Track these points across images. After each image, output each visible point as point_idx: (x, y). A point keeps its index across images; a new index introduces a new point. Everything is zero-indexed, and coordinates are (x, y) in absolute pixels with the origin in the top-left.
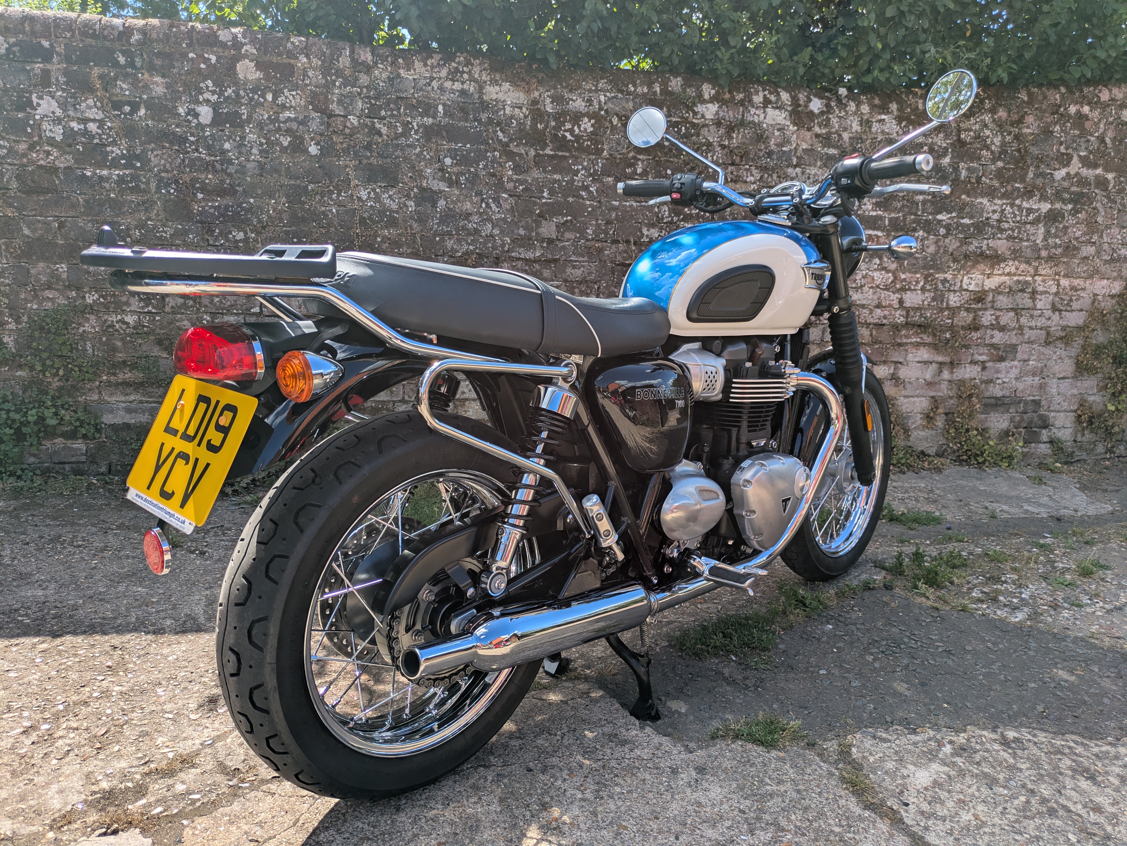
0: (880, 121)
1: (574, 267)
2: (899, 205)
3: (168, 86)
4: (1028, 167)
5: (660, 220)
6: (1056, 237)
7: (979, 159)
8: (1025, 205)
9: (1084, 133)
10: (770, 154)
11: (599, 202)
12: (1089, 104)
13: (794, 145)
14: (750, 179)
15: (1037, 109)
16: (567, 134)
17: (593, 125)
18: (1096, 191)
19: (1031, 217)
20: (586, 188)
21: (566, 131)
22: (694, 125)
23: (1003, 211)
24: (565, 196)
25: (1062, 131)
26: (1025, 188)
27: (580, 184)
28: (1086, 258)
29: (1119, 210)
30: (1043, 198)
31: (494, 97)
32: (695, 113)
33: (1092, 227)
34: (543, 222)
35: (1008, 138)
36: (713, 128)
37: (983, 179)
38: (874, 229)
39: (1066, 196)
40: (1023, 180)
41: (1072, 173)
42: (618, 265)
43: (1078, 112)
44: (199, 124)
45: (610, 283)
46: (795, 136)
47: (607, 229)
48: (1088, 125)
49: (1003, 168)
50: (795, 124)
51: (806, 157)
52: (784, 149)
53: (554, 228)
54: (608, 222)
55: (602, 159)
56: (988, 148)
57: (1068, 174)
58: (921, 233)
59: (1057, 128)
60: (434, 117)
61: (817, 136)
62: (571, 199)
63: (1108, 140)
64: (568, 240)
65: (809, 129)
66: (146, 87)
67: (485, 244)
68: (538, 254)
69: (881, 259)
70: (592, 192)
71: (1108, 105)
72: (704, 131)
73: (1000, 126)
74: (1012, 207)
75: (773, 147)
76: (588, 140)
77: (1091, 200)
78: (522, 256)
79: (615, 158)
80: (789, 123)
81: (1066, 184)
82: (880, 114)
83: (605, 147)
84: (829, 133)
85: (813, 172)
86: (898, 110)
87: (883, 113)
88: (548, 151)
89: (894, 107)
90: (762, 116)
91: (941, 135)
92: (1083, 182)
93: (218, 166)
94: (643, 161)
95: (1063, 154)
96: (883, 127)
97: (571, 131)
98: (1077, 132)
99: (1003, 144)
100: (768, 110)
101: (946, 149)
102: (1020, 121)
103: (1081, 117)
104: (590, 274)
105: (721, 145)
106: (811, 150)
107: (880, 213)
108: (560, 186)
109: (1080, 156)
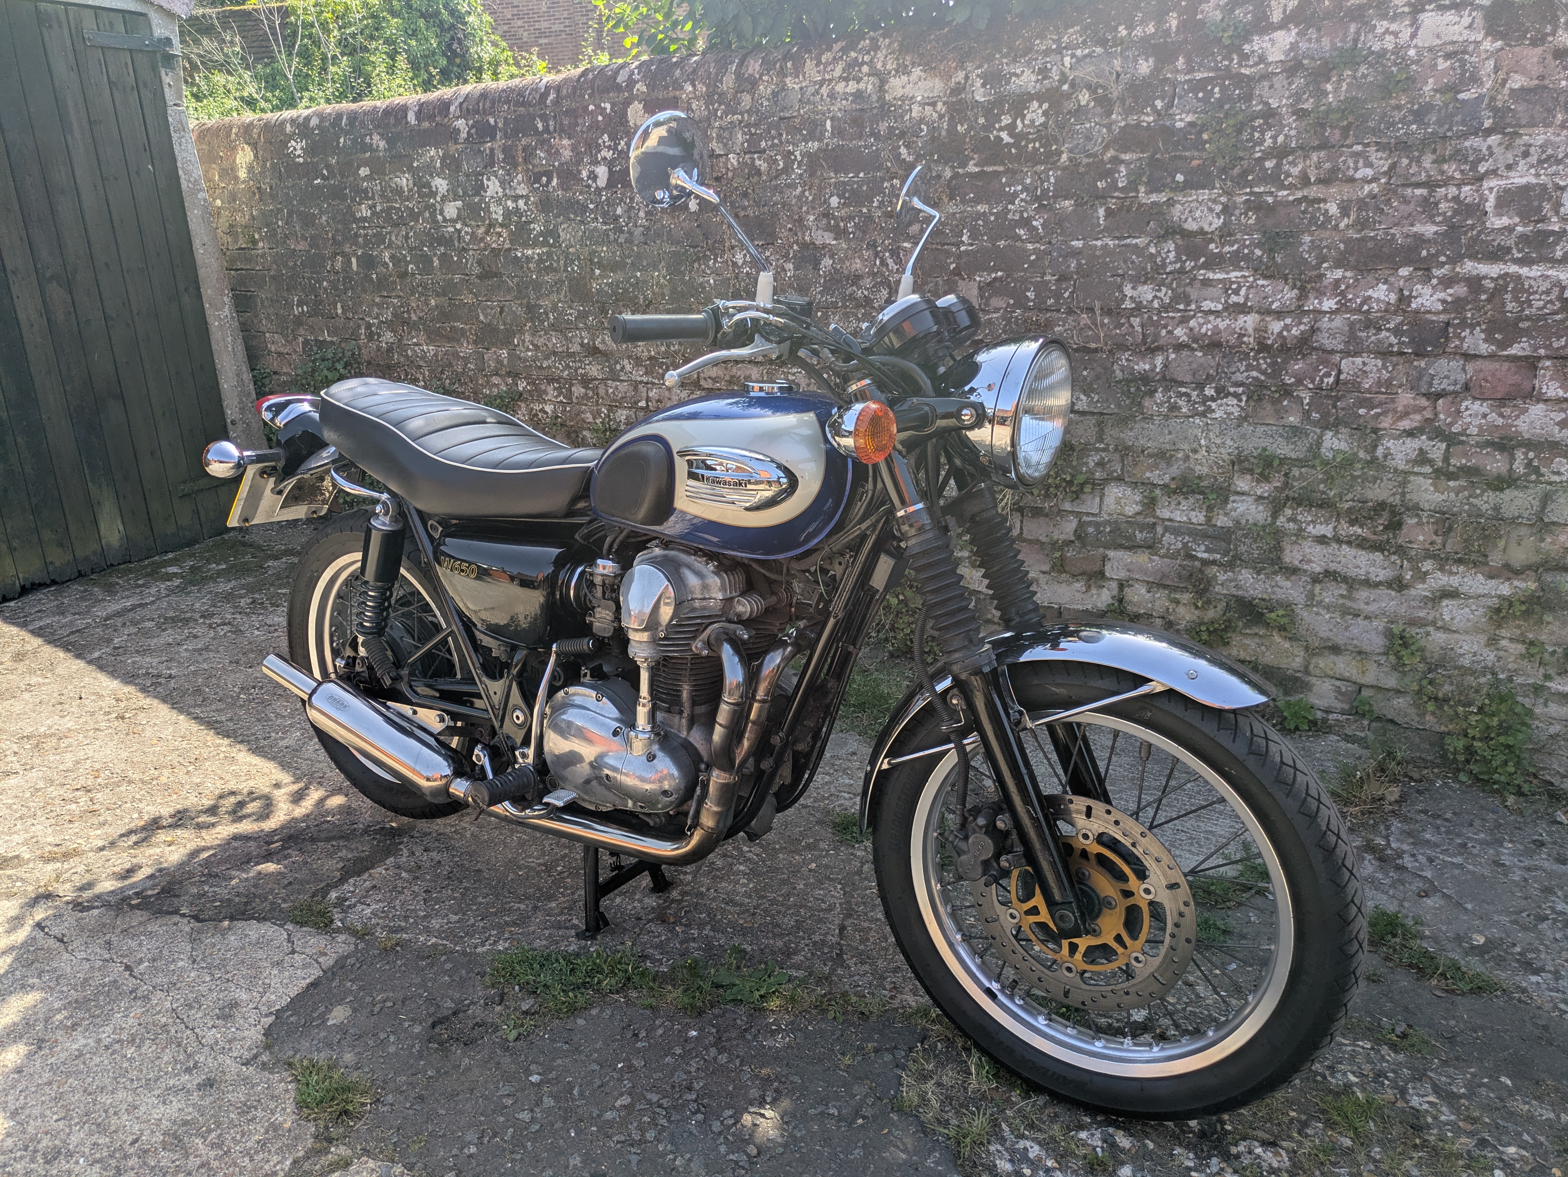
3: (574, 148)
10: (1420, 113)
11: (1048, 243)
13: (1489, 85)
14: (1364, 173)
16: (1004, 135)
20: (1026, 223)
21: (1001, 129)
24: (993, 240)
27: (1018, 217)
31: (899, 93)
32: (1244, 57)
34: (960, 282)
36: (1281, 80)
42: (1077, 351)
44: (597, 188)
46: (1491, 63)
47: (1059, 289)
50: (1499, 36)
51: (1522, 107)
53: (975, 292)
54: (1063, 278)
55: (1057, 169)
60: (820, 140)
64: (997, 310)
65: (1538, 41)
66: (557, 152)
70: (1036, 229)
72: (1262, 89)
75: (1431, 97)
76: (1034, 141)
79: (1080, 165)
80: (1479, 36)
83: (1065, 147)
85: (1540, 140)
88: (972, 168)
90: (1406, 33)
93: (612, 237)
94: (1130, 164)
97: (1011, 128)
105: (1297, 112)
106: (1540, 88)
108: (986, 222)
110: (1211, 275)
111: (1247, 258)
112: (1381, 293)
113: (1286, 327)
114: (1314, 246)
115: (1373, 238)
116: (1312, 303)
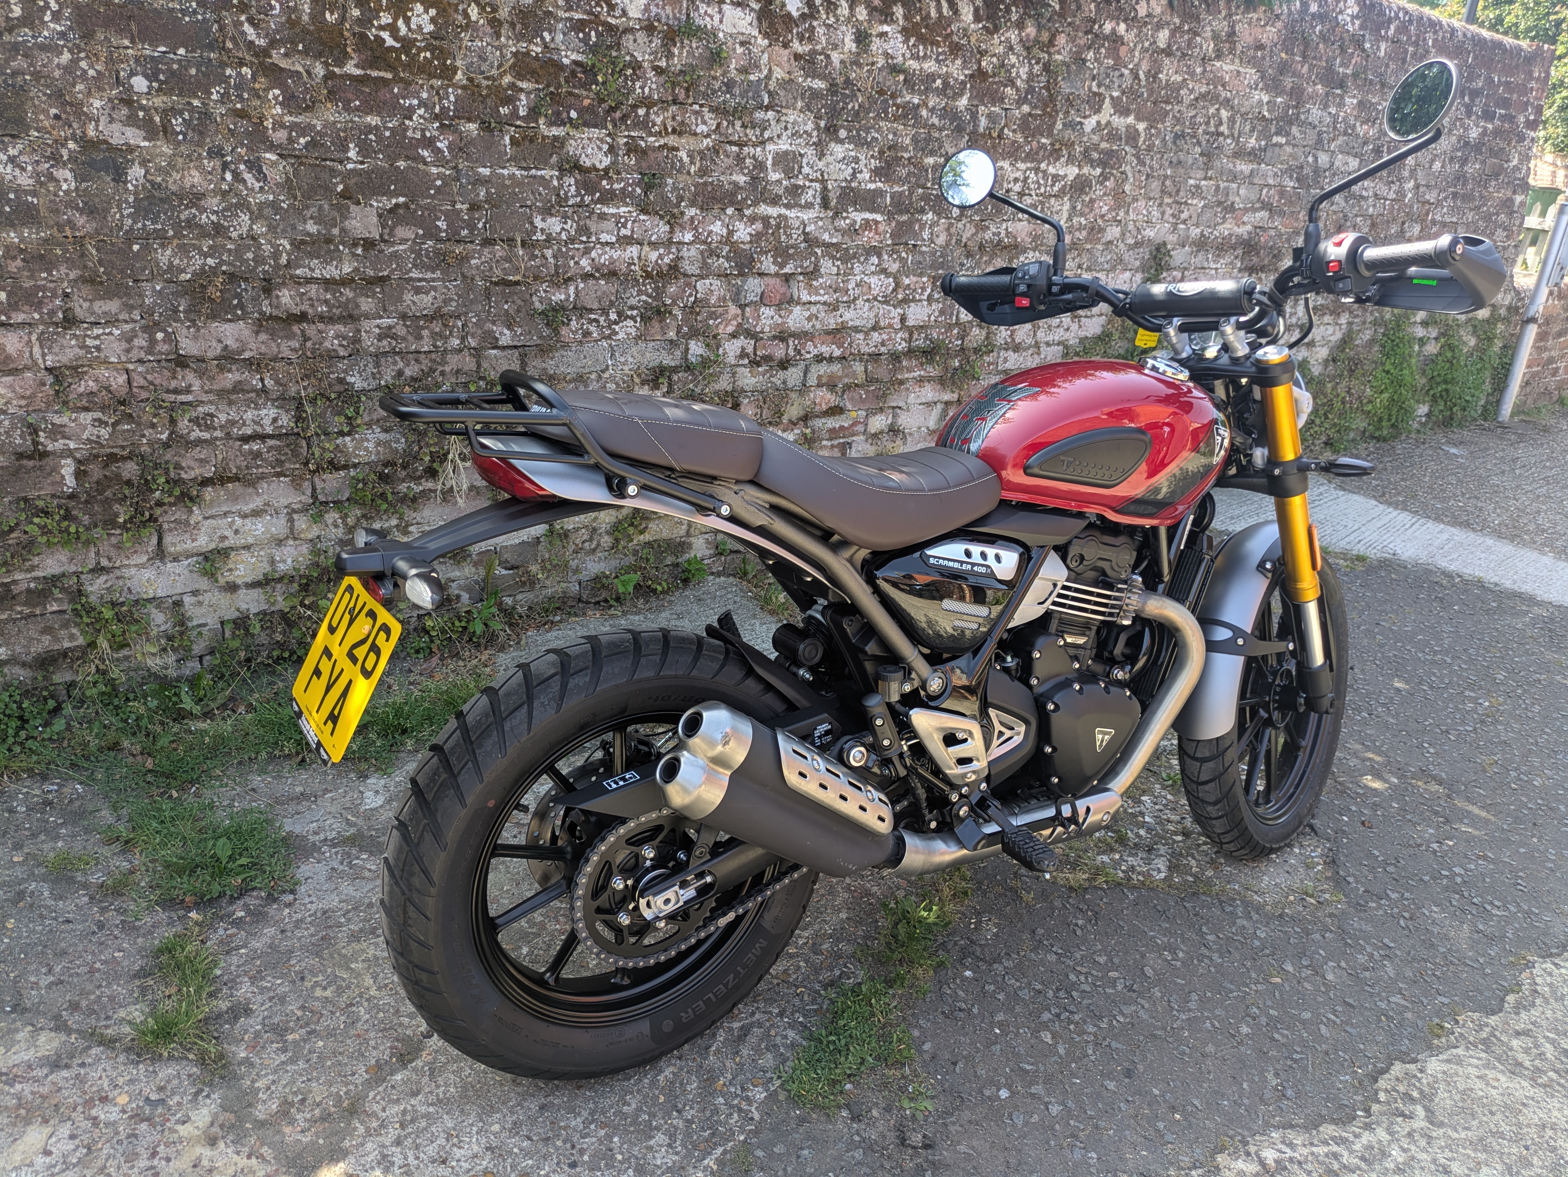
0: (883, 35)
1: (418, 291)
2: (904, 172)
4: (1057, 112)
5: (562, 201)
6: (1082, 214)
7: (1002, 100)
8: (1051, 170)
9: (1119, 63)
10: (729, 85)
11: (455, 168)
12: (1125, 20)
13: (765, 72)
14: (702, 129)
15: (1070, 24)
16: (385, 35)
17: (433, 20)
18: (1127, 148)
19: (1056, 189)
20: (429, 143)
21: (382, 28)
22: (610, 28)
23: (1026, 179)
24: (392, 159)
25: (1096, 60)
26: (1052, 144)
27: (418, 135)
28: (1110, 242)
29: (1148, 175)
30: (1071, 160)
32: (611, 7)
33: (1120, 199)
34: (353, 208)
35: (1036, 67)
36: (641, 36)
37: (1006, 131)
38: (872, 211)
39: (1095, 155)
40: (1050, 135)
41: (1103, 122)
42: (496, 284)
43: (1114, 31)
45: (483, 315)
46: (766, 55)
47: (472, 219)
48: (1123, 50)
49: (1030, 114)
50: (766, 35)
51: (782, 93)
52: (752, 77)
53: (375, 219)
54: (474, 207)
55: (455, 86)
56: (1012, 83)
57: (1098, 123)
58: (930, 215)
59: (1090, 55)
61: (797, 57)
62: (402, 164)
63: (1142, 76)
64: (404, 241)
65: (786, 46)
67: (238, 252)
68: (347, 269)
69: (879, 256)
70: (440, 151)
71: (1146, 23)
72: (628, 41)
73: (1028, 49)
74: (1036, 174)
75: (733, 73)
76: (425, 49)
77: (1121, 161)
78: (317, 274)
79: (478, 86)
80: (755, 33)
81: (1096, 138)
82: (882, 23)
83: (459, 63)
84: (813, 52)
85: (791, 119)
86: (906, 17)
87: (885, 22)
88: (351, 68)
89: (899, 11)
90: (717, 17)
91: (959, 62)
92: (1113, 135)
94: (528, 93)
95: (1095, 94)
96: (886, 46)
97: (392, 29)
98: (1111, 62)
99: (1031, 77)
100: (725, 7)
101: (963, 83)
102: (1051, 42)
103: (1116, 40)
104: (447, 302)
105: (655, 68)
106: (791, 80)
107: (880, 184)
108: (380, 139)
109: (1112, 98)
110: (605, 210)
111: (631, 195)
112: (718, 228)
113: (661, 257)
114: (675, 188)
115: (712, 183)
116: (678, 237)
